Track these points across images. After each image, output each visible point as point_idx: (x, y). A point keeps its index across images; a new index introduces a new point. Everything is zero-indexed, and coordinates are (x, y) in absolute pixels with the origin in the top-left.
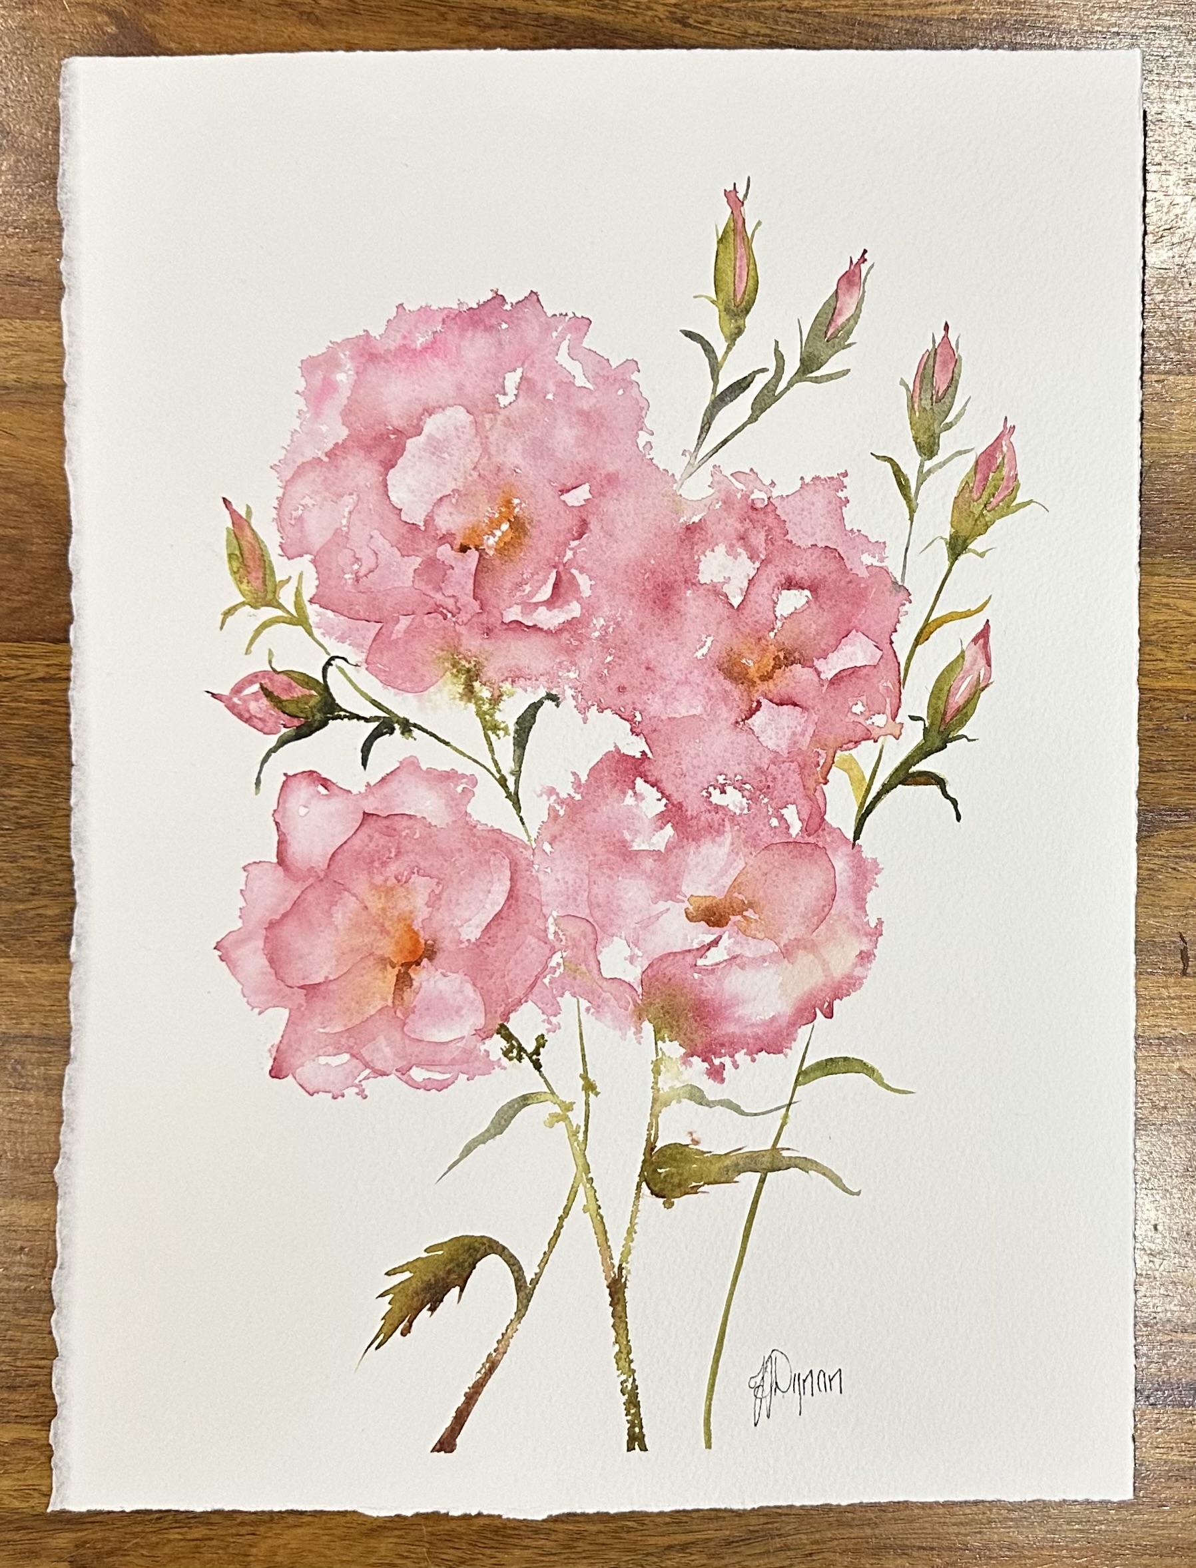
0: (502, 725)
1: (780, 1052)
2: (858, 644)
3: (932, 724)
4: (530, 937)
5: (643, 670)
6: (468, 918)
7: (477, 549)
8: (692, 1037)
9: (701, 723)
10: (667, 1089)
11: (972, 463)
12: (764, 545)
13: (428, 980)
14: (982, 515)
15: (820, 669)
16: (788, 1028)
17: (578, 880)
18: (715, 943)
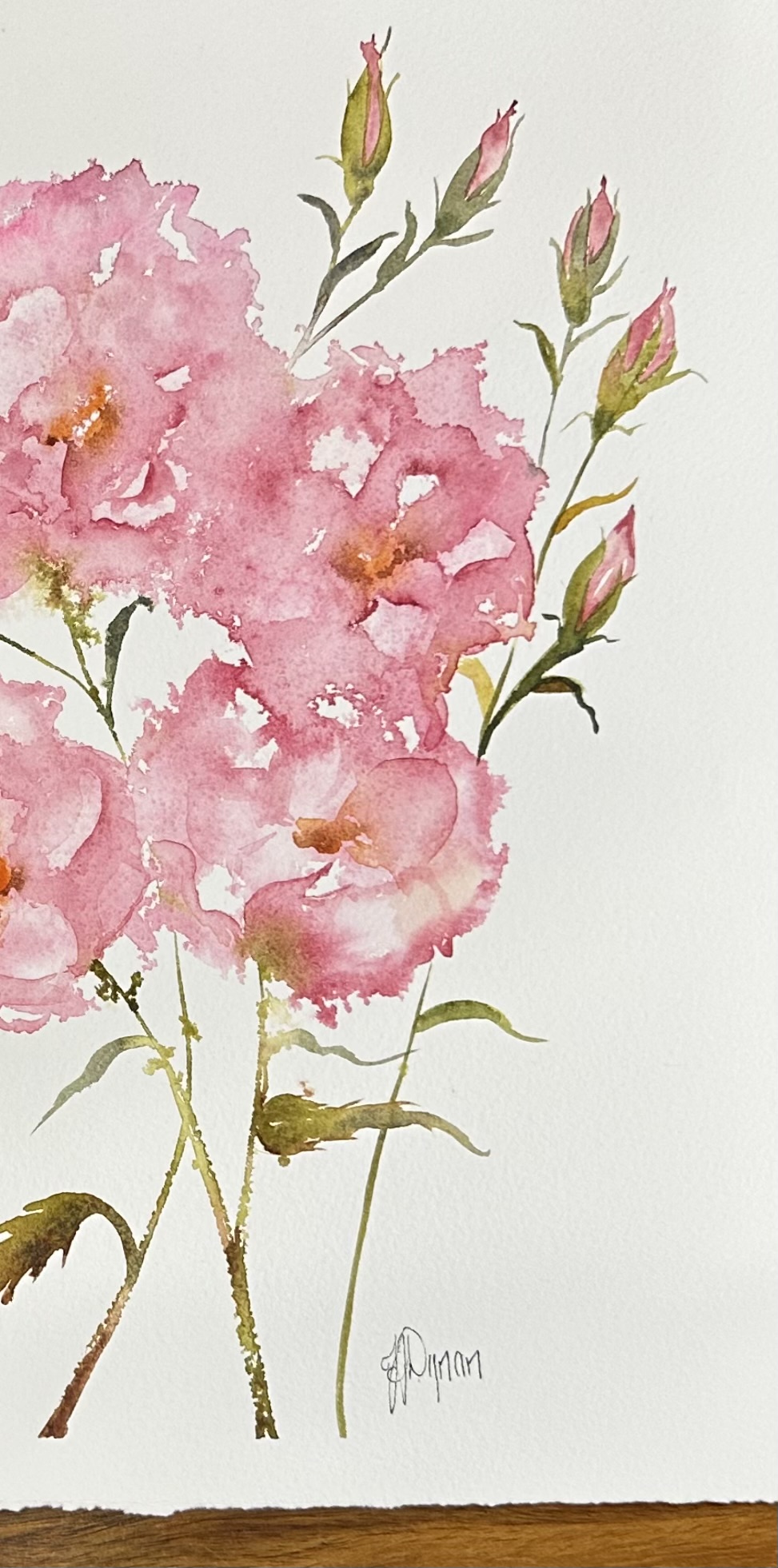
0: (93, 633)
1: (395, 994)
2: (488, 535)
3: (568, 623)
4: (123, 865)
5: (243, 569)
6: (56, 844)
7: (65, 441)
8: (300, 975)
9: (309, 627)
10: (274, 1034)
11: (625, 330)
12: (389, 426)
13: (17, 911)
14: (632, 387)
15: (444, 563)
16: (403, 967)
17: (176, 802)
18: (325, 871)
